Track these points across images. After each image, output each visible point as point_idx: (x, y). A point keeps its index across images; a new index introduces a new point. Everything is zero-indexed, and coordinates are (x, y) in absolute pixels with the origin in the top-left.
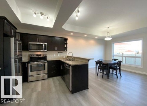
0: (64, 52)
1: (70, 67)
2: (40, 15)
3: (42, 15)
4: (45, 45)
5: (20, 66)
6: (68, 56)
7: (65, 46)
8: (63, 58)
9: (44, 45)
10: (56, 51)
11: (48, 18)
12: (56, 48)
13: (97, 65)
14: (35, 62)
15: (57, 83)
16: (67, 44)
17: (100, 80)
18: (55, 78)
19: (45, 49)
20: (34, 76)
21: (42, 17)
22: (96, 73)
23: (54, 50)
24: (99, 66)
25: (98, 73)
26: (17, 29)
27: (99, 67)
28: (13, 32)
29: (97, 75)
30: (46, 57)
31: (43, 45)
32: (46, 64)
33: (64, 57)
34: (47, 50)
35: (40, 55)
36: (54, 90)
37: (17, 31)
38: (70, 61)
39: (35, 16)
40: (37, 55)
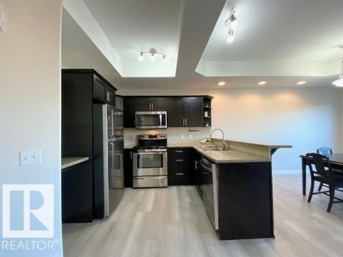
0: (204, 129)
1: (214, 166)
2: (151, 54)
3: (153, 55)
4: (163, 116)
5: (121, 155)
6: (212, 139)
7: (206, 115)
8: (202, 143)
9: (161, 116)
10: (185, 126)
11: (164, 57)
12: (185, 121)
13: (307, 167)
14: (146, 150)
15: (187, 200)
16: (209, 110)
17: (319, 215)
18: (183, 188)
19: (163, 124)
20: (143, 179)
21: (153, 58)
22: (304, 194)
23: (181, 125)
24: (315, 170)
25: (312, 193)
26: (116, 90)
27: (315, 175)
28: (108, 94)
29: (309, 201)
30: (166, 140)
31: (159, 115)
32: (165, 156)
33: (204, 141)
34: (168, 126)
35: (155, 136)
36: (176, 215)
37: (117, 93)
38: (218, 150)
39: (141, 58)
40: (151, 136)
